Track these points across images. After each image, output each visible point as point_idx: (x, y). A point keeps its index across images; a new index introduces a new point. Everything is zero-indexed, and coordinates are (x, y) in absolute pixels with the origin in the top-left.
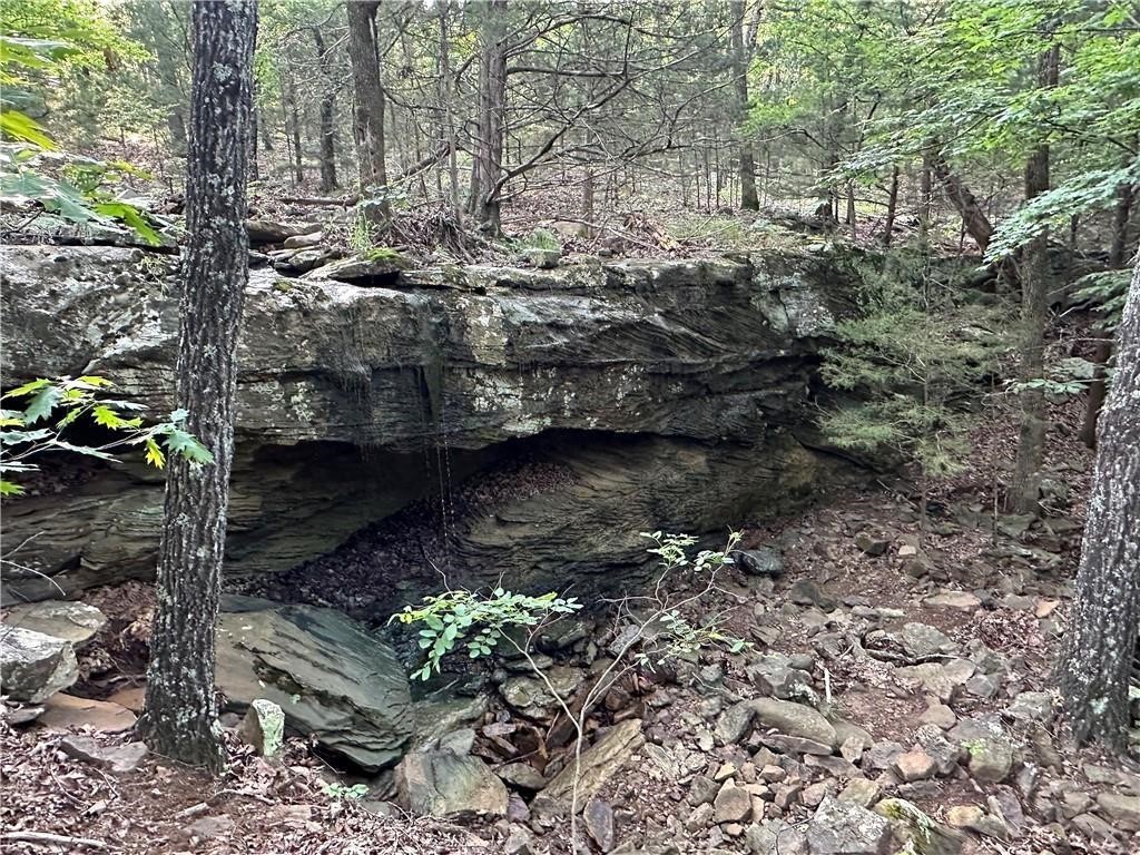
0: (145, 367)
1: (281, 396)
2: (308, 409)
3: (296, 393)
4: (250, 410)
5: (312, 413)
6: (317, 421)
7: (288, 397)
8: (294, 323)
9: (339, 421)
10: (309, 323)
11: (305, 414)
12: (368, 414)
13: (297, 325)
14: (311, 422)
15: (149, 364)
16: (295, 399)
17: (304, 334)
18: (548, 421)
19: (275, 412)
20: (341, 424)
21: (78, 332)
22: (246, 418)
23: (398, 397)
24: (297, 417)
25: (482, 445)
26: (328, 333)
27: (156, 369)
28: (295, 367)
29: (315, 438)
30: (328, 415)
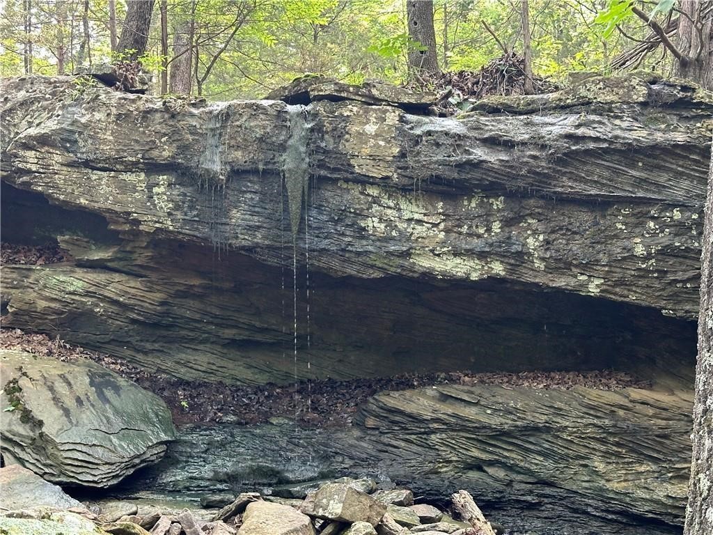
0: (43, 151)
1: (144, 185)
2: (168, 201)
3: (157, 185)
4: (119, 196)
5: (170, 205)
6: (174, 213)
7: (150, 187)
8: (156, 122)
9: (195, 216)
10: (173, 123)
11: (164, 205)
12: (226, 213)
13: (160, 123)
14: (168, 213)
15: (46, 148)
16: (156, 190)
17: (163, 131)
18: (498, 268)
19: (139, 200)
20: (197, 219)
21: (15, 125)
22: (116, 202)
23: (261, 201)
24: (155, 205)
25: (377, 275)
26: (191, 133)
27: (50, 153)
28: (153, 159)
29: (171, 228)
30: (185, 209)
